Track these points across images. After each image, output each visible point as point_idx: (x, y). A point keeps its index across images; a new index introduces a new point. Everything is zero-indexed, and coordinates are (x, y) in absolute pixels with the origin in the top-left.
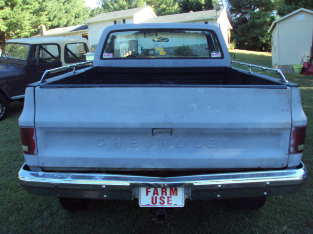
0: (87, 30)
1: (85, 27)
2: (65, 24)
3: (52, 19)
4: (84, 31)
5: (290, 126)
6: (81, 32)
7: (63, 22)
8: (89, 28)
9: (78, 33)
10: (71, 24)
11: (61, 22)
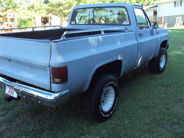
0: (157, 8)
1: (156, 6)
2: (146, 4)
3: (138, 1)
4: (155, 9)
5: (48, 66)
6: (153, 9)
7: (145, 3)
8: (158, 6)
9: (151, 10)
10: (151, 4)
11: (144, 3)
